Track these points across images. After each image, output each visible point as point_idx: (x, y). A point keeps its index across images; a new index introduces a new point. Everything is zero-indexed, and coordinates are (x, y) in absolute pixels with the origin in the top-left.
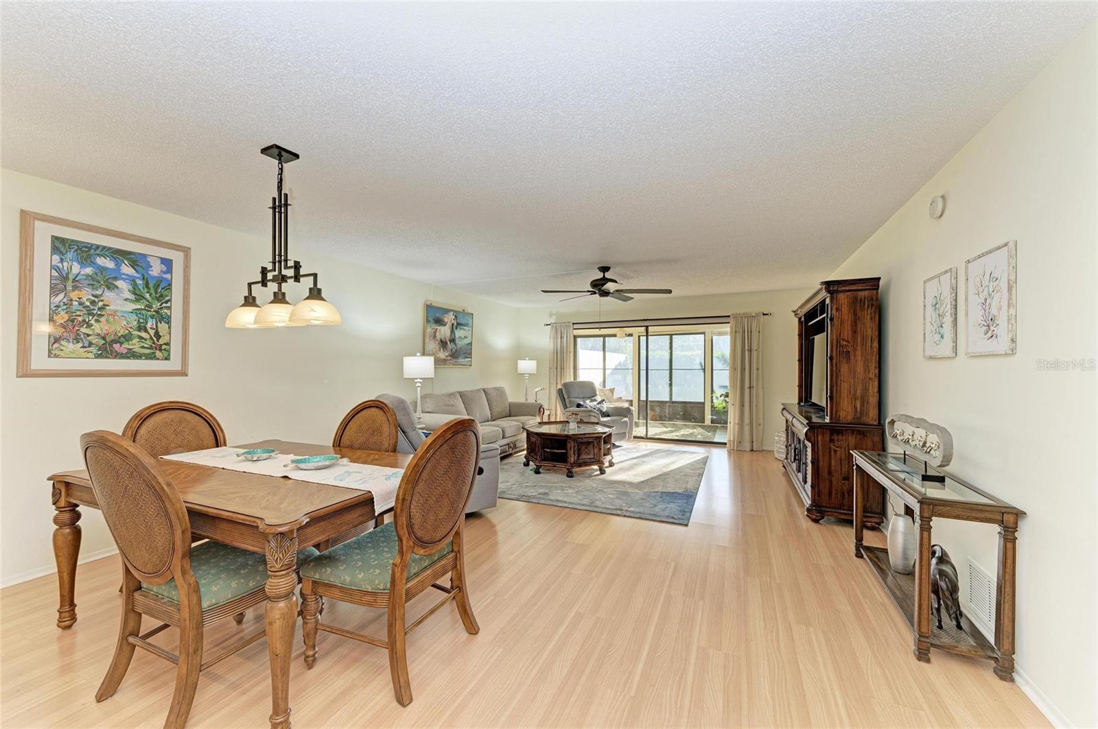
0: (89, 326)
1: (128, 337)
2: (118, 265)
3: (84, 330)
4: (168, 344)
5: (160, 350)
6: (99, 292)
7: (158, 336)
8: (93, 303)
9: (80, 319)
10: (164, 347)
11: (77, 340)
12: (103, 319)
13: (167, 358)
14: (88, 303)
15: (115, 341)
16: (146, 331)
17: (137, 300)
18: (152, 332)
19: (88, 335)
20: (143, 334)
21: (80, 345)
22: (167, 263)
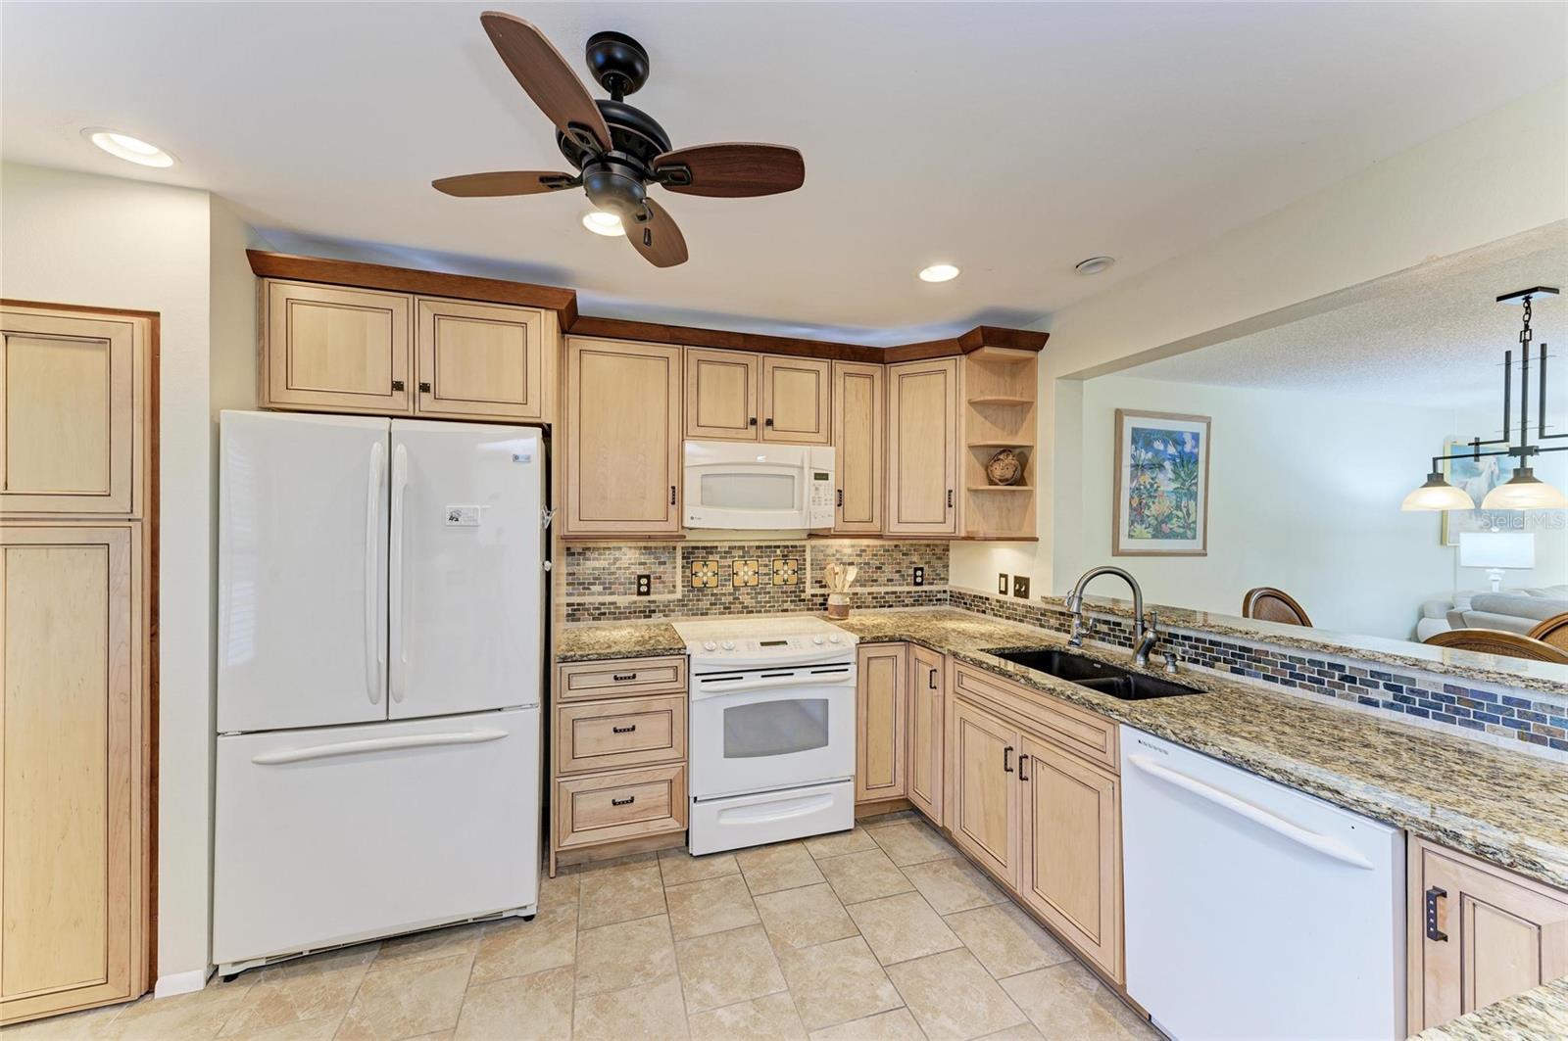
0: (1149, 507)
1: (1170, 517)
2: (1166, 447)
3: (1147, 512)
4: (1195, 522)
5: (1190, 529)
6: (1154, 475)
7: (1188, 514)
8: (1152, 485)
9: (1144, 501)
10: (1192, 525)
11: (1142, 522)
12: (1156, 500)
13: (1194, 538)
14: (1149, 486)
15: (1163, 522)
16: (1181, 510)
17: (1176, 479)
18: (1184, 510)
19: (1149, 517)
20: (1179, 514)
21: (1144, 526)
22: (1196, 437)
